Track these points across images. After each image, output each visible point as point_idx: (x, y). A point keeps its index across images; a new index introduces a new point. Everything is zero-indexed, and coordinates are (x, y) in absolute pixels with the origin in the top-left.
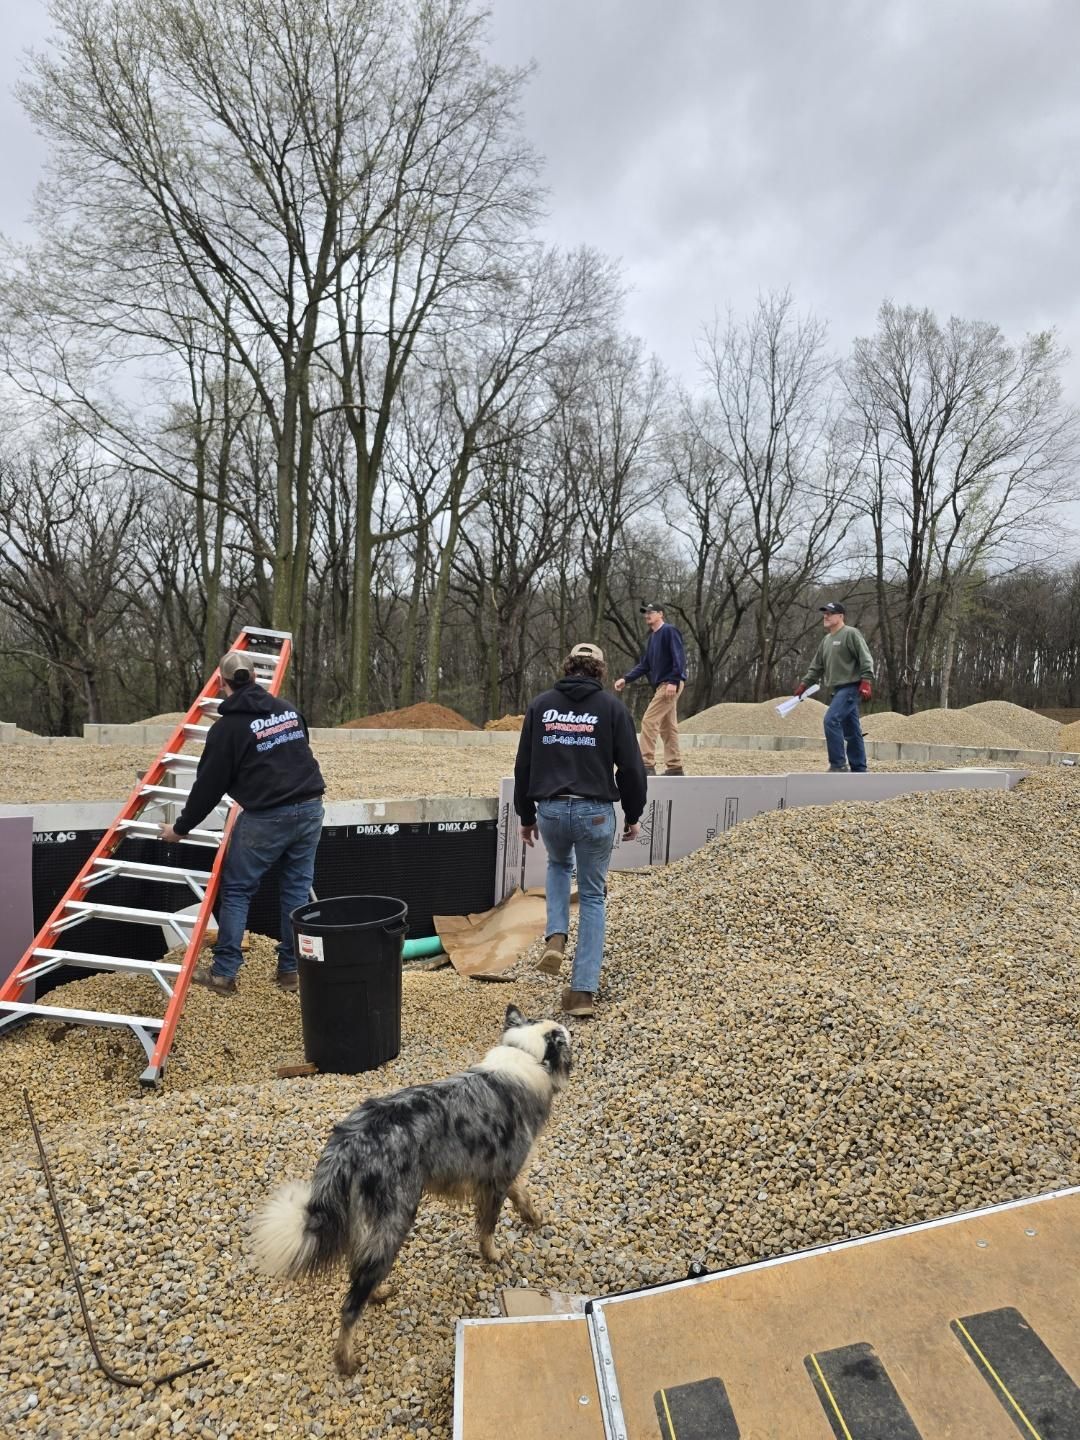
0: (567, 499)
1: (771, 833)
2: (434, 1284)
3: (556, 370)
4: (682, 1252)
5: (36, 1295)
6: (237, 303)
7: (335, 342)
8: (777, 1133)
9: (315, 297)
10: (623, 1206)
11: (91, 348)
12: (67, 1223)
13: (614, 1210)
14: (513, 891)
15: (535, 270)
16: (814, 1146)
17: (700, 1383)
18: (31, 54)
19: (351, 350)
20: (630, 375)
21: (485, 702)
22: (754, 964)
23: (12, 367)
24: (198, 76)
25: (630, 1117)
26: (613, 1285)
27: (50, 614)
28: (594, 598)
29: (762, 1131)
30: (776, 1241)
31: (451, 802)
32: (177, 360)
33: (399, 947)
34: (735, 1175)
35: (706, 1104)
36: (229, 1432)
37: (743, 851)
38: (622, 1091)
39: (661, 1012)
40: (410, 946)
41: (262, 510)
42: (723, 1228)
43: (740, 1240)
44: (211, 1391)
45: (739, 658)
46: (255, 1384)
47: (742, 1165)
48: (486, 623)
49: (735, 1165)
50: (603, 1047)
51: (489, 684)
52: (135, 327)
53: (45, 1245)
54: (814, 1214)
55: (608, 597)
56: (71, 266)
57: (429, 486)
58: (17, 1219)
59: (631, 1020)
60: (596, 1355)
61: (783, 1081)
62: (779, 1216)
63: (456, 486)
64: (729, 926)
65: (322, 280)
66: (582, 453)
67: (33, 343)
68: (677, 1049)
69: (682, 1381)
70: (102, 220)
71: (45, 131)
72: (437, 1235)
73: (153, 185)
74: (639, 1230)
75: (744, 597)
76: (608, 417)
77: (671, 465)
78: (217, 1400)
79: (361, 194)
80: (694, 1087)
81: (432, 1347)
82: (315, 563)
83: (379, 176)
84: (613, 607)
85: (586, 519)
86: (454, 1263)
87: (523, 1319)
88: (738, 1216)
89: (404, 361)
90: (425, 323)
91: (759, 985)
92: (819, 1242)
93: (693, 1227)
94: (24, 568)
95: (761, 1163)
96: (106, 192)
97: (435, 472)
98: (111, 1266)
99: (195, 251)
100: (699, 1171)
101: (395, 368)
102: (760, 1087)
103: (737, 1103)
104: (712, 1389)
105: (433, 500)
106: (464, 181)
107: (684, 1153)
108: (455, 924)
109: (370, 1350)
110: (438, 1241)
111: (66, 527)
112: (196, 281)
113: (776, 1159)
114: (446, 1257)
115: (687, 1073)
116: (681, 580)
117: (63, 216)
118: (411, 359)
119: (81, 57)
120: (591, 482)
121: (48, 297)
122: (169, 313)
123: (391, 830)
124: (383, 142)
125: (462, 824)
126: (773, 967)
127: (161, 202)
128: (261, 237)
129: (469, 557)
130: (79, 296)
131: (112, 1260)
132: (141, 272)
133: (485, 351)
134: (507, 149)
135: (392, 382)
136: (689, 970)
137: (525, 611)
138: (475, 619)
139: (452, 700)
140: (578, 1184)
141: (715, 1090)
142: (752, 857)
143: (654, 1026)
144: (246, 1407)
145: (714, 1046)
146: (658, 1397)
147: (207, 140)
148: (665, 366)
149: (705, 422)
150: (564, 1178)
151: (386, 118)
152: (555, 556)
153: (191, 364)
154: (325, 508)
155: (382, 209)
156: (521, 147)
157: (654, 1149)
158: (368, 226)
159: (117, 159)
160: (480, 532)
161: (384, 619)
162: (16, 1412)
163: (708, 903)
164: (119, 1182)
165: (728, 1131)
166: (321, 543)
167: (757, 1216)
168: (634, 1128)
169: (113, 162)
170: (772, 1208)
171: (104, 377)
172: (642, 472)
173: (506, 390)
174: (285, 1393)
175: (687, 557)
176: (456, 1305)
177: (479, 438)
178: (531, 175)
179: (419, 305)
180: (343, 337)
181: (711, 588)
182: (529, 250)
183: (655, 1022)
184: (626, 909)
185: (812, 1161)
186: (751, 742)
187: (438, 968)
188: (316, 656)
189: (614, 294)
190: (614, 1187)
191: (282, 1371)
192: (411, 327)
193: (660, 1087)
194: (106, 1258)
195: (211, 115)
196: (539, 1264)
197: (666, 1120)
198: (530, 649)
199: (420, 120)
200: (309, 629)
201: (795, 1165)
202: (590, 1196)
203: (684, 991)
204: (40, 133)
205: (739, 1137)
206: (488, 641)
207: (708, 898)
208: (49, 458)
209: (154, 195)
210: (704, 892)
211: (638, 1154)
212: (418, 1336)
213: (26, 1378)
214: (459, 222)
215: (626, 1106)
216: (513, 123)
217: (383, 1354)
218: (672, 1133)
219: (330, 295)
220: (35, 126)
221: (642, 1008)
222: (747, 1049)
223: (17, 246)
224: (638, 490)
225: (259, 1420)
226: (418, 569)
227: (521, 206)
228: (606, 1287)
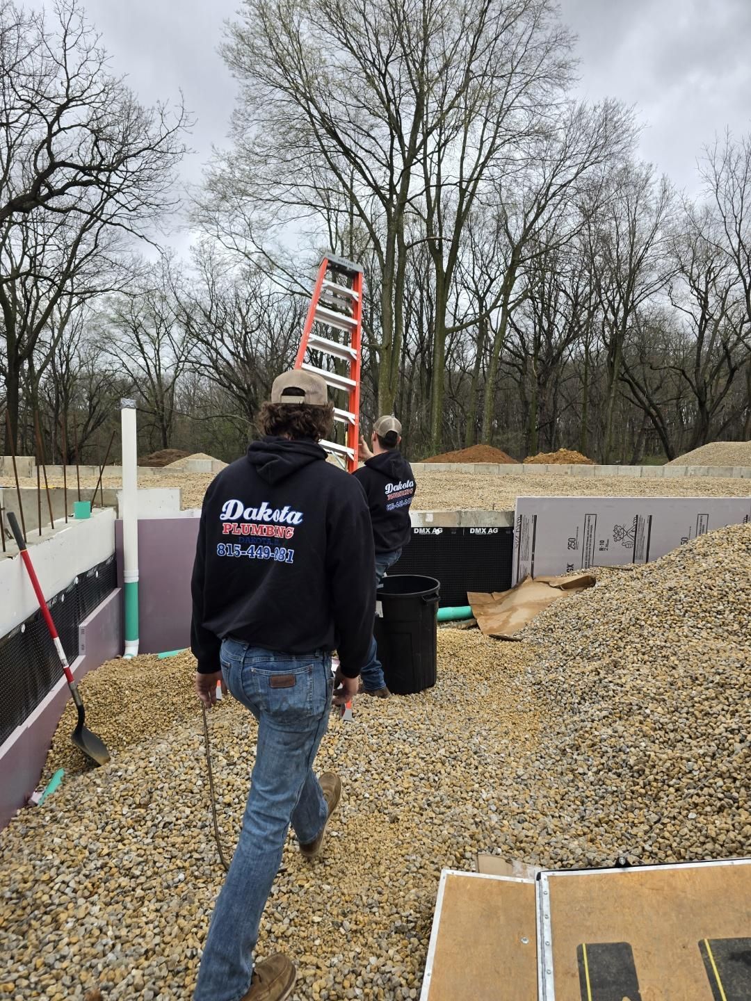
0: (591, 293)
1: (730, 542)
2: (435, 842)
3: (584, 196)
4: (624, 847)
5: (192, 812)
6: (358, 175)
7: (421, 194)
8: (708, 770)
9: (408, 164)
10: (582, 808)
11: (266, 216)
12: (214, 770)
13: (575, 810)
14: (525, 578)
15: (569, 123)
16: (738, 783)
17: (613, 944)
18: (228, 23)
19: (433, 199)
20: (643, 193)
21: (527, 444)
22: (704, 641)
23: (220, 233)
24: (331, 19)
25: (593, 745)
26: (565, 863)
27: (247, 392)
28: (611, 365)
29: (696, 767)
30: (700, 850)
31: (480, 513)
32: (320, 218)
33: (434, 612)
34: (671, 797)
35: (654, 742)
36: (291, 917)
37: (705, 555)
38: (589, 726)
39: (625, 672)
40: (443, 612)
41: (375, 316)
42: (658, 834)
43: (671, 846)
44: (284, 889)
45: (733, 407)
46: (312, 889)
47: (677, 790)
48: (528, 387)
49: (672, 790)
50: (580, 693)
51: (530, 431)
52: (294, 199)
53: (200, 783)
54: (732, 835)
55: (624, 364)
56: (254, 163)
57: (488, 290)
58: (186, 764)
59: (602, 675)
60: (538, 911)
61: (717, 731)
62: (704, 832)
63: (506, 290)
64: (686, 611)
65: (413, 151)
66: (604, 256)
67: (232, 217)
68: (634, 700)
69: (600, 941)
70: (273, 129)
71: (237, 75)
72: (443, 809)
73: (303, 101)
74: (592, 827)
75: (736, 359)
76: (624, 227)
77: (675, 260)
78: (287, 896)
79: (441, 85)
80: (645, 728)
81: (428, 884)
82: (409, 351)
83: (454, 71)
84: (627, 370)
85: (606, 306)
86: (452, 831)
87: (487, 876)
88: (669, 827)
89: (470, 201)
90: (485, 171)
91: (706, 657)
92: (734, 856)
93: (634, 831)
94: (232, 362)
95: (692, 791)
96: (275, 110)
97: (492, 281)
98: (236, 800)
99: (329, 142)
100: (643, 791)
101: (464, 207)
102: (699, 734)
103: (679, 744)
104: (623, 950)
105: (489, 300)
106: (515, 64)
107: (632, 776)
108: (482, 598)
109: (387, 879)
110: (443, 814)
111: (255, 335)
112: (330, 163)
113: (705, 789)
114: (447, 826)
115: (641, 718)
116: (684, 348)
117: (249, 130)
118: (475, 201)
119: (258, 21)
120: (611, 278)
121: (241, 185)
122: (315, 187)
123: (437, 532)
124: (456, 44)
125: (487, 529)
126: (720, 644)
127: (309, 113)
128: (372, 126)
129: (517, 340)
130: (259, 182)
131: (238, 797)
132: (297, 161)
133: (530, 189)
134: (548, 35)
135: (462, 217)
136: (651, 642)
137: (558, 377)
138: (521, 384)
139: (503, 443)
140: (550, 788)
141: (662, 733)
142: (711, 560)
143: (619, 681)
144: (304, 903)
145: (664, 700)
146: (580, 948)
147: (337, 64)
148: (672, 184)
149: (706, 223)
150: (540, 783)
151: (459, 27)
152: (582, 335)
153: (329, 220)
154: (417, 312)
155: (454, 93)
156: (559, 31)
157: (610, 770)
158: (445, 108)
159: (281, 87)
160: (524, 321)
161: (456, 388)
162: (171, 883)
163: (670, 593)
164: (246, 748)
165: (668, 764)
166: (413, 336)
167: (686, 830)
168: (596, 753)
169: (278, 89)
170: (699, 825)
171: (274, 235)
172: (652, 267)
173: (545, 215)
174: (330, 898)
175: (689, 330)
176: (449, 859)
177: (525, 252)
178: (565, 50)
179: (482, 160)
180: (427, 189)
181: (710, 353)
182: (564, 108)
183: (620, 678)
184: (607, 595)
185: (735, 794)
186: (734, 472)
187: (469, 628)
188: (409, 415)
189: (631, 132)
190: (577, 794)
191: (329, 884)
192: (475, 176)
193: (619, 726)
194: (234, 795)
195: (341, 45)
196: (510, 839)
197: (620, 750)
198: (562, 404)
199: (482, 23)
200: (405, 396)
201: (721, 796)
202: (558, 798)
203: (646, 657)
204: (234, 76)
205: (677, 769)
206: (530, 400)
207: (671, 589)
208: (245, 291)
209: (304, 108)
210: (668, 585)
211: (597, 772)
212: (419, 876)
213: (179, 863)
214: (511, 95)
215: (591, 737)
216: (552, 14)
217: (395, 884)
218: (624, 761)
219: (419, 161)
220: (232, 72)
221: (611, 667)
222: (689, 704)
223: (222, 153)
224: (648, 281)
225: (310, 913)
226: (479, 350)
227: (559, 75)
228: (559, 863)
